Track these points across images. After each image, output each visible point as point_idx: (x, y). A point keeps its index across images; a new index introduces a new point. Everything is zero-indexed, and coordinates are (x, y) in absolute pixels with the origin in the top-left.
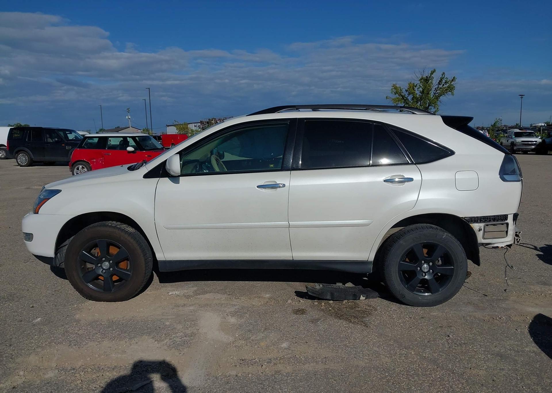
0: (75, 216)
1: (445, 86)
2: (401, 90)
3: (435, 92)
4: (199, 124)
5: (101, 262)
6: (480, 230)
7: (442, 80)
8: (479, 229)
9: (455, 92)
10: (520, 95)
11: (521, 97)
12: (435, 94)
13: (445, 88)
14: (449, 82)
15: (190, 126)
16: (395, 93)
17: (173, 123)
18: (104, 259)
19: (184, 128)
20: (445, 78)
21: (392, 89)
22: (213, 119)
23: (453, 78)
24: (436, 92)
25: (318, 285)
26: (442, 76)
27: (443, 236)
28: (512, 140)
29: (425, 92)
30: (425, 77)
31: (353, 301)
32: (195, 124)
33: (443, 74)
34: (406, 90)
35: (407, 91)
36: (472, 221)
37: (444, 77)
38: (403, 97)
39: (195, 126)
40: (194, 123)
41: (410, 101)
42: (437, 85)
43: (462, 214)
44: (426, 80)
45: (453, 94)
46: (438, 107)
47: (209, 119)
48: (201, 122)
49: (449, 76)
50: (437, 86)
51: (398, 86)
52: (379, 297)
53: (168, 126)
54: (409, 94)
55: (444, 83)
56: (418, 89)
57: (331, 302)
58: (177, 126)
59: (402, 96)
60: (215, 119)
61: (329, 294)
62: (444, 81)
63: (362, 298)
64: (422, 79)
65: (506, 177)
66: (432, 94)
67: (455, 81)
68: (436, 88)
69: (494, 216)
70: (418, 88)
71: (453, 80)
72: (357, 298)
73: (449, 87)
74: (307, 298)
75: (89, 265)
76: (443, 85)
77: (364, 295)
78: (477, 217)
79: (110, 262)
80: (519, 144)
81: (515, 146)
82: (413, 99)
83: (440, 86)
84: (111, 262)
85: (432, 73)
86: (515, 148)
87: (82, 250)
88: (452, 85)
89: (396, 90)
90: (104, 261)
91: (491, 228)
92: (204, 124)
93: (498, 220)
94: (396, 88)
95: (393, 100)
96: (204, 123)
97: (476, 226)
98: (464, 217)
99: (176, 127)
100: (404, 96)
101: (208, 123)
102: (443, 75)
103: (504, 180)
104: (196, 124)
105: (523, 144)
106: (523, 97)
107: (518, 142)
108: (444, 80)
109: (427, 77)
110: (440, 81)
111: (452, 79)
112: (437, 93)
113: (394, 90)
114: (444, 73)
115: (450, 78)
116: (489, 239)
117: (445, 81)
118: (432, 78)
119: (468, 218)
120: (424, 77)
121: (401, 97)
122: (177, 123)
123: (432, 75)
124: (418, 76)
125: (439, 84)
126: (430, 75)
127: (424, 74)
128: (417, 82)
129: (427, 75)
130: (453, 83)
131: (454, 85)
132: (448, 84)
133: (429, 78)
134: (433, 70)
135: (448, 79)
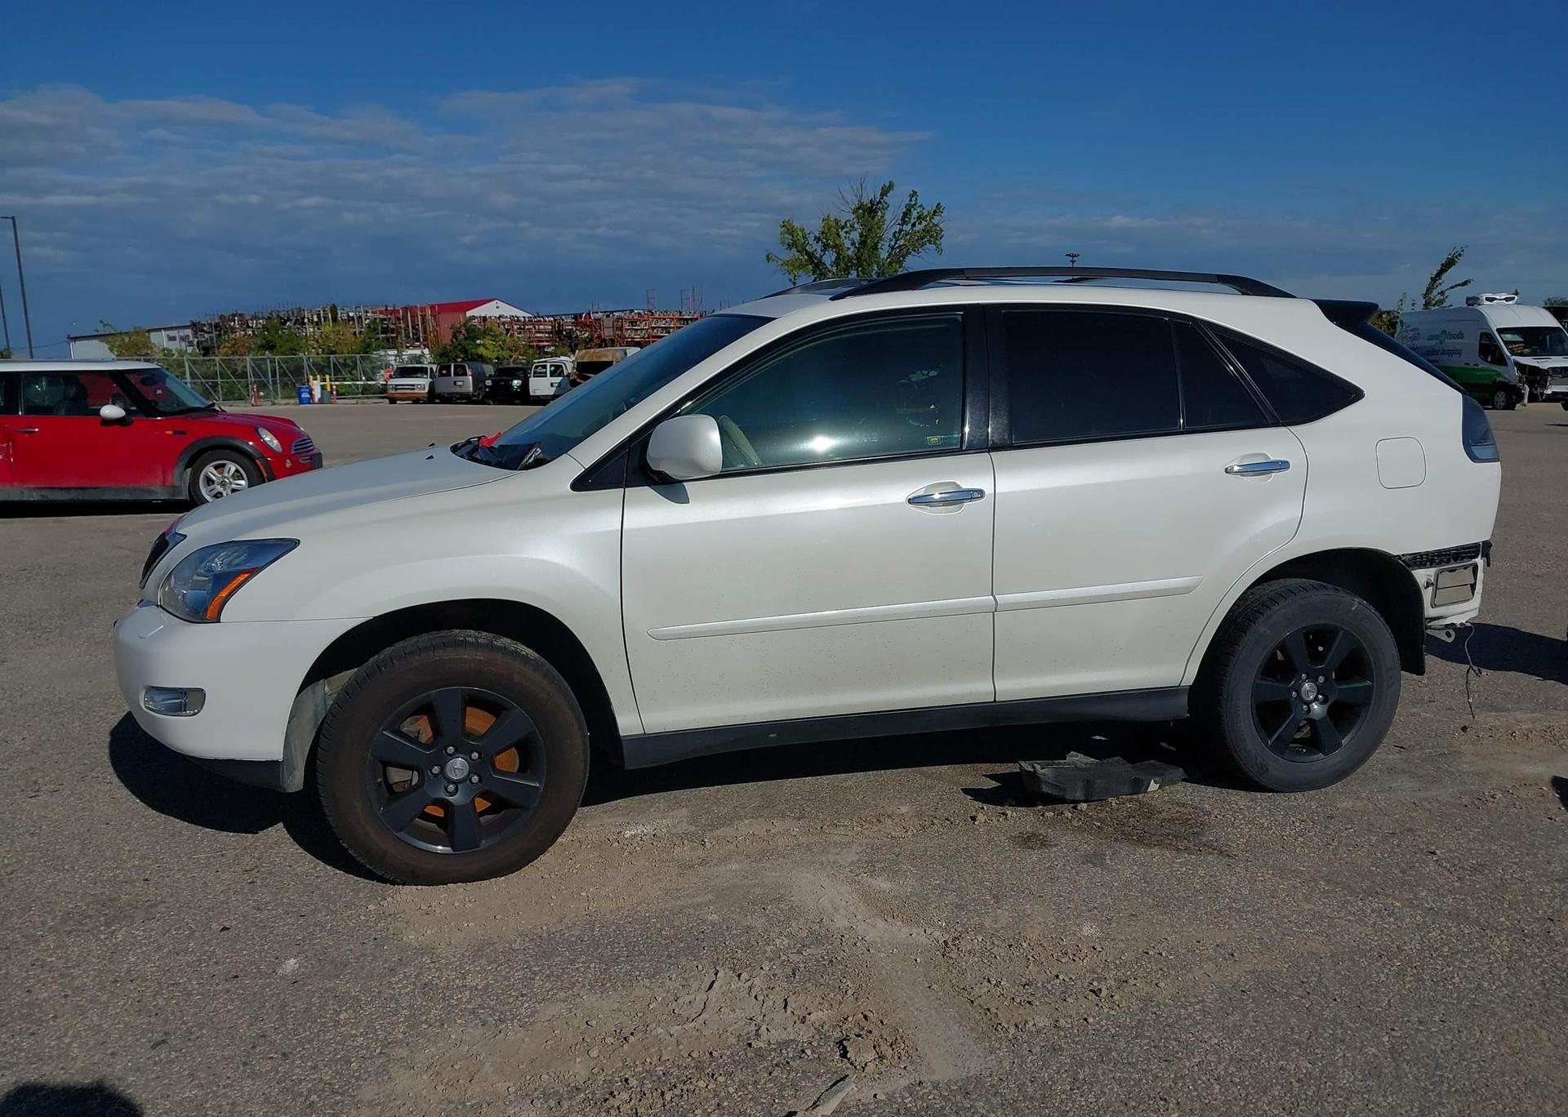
0: (364, 620)
1: (918, 227)
2: (804, 237)
3: (893, 243)
4: (189, 332)
5: (442, 760)
6: (1428, 585)
7: (911, 210)
8: (1427, 583)
9: (944, 242)
10: (1069, 255)
11: (1072, 258)
12: (893, 248)
13: (918, 232)
14: (926, 216)
15: (154, 337)
16: (789, 245)
17: (97, 331)
18: (451, 749)
19: (137, 345)
20: (918, 205)
21: (781, 234)
22: (234, 315)
24: (896, 243)
25: (1029, 764)
26: (911, 200)
27: (1352, 605)
29: (868, 245)
30: (868, 202)
31: (1130, 797)
32: (172, 333)
33: (913, 196)
34: (816, 237)
35: (818, 239)
36: (1415, 564)
37: (915, 204)
38: (811, 256)
39: (172, 339)
40: (165, 329)
41: (830, 267)
42: (899, 224)
43: (1397, 545)
44: (869, 212)
45: (939, 250)
47: (222, 317)
48: (196, 327)
50: (899, 226)
51: (796, 225)
52: (1184, 780)
53: (76, 339)
54: (826, 247)
55: (915, 219)
56: (848, 235)
57: (1084, 806)
58: (110, 338)
59: (807, 253)
60: (241, 315)
61: (1080, 784)
62: (915, 214)
63: (1153, 786)
64: (859, 208)
65: (1476, 450)
66: (886, 247)
67: (943, 214)
68: (896, 232)
69: (1457, 548)
70: (846, 233)
71: (935, 212)
72: (1143, 789)
73: (926, 231)
74: (1014, 804)
75: (397, 775)
76: (914, 225)
77: (1157, 779)
78: (1427, 554)
79: (473, 755)
82: (837, 262)
83: (907, 228)
84: (475, 755)
85: (884, 193)
87: (381, 729)
88: (936, 225)
89: (793, 238)
90: (452, 756)
91: (1446, 579)
92: (204, 331)
93: (1463, 558)
94: (790, 231)
95: (786, 263)
96: (205, 329)
97: (1421, 575)
98: (1400, 554)
99: (108, 342)
100: (813, 253)
101: (217, 326)
102: (914, 199)
103: (1474, 458)
104: (176, 331)
106: (1075, 258)
108: (916, 212)
109: (871, 201)
110: (905, 214)
111: (934, 208)
112: (898, 247)
113: (787, 235)
114: (915, 193)
115: (930, 207)
116: (1443, 605)
117: (918, 213)
118: (886, 206)
119: (1409, 557)
120: (866, 201)
121: (806, 257)
122: (108, 330)
123: (884, 198)
124: (849, 199)
125: (904, 222)
126: (878, 196)
127: (864, 195)
128: (847, 216)
129: (871, 197)
130: (936, 220)
131: (941, 226)
132: (924, 223)
133: (877, 204)
134: (888, 185)
135: (924, 209)
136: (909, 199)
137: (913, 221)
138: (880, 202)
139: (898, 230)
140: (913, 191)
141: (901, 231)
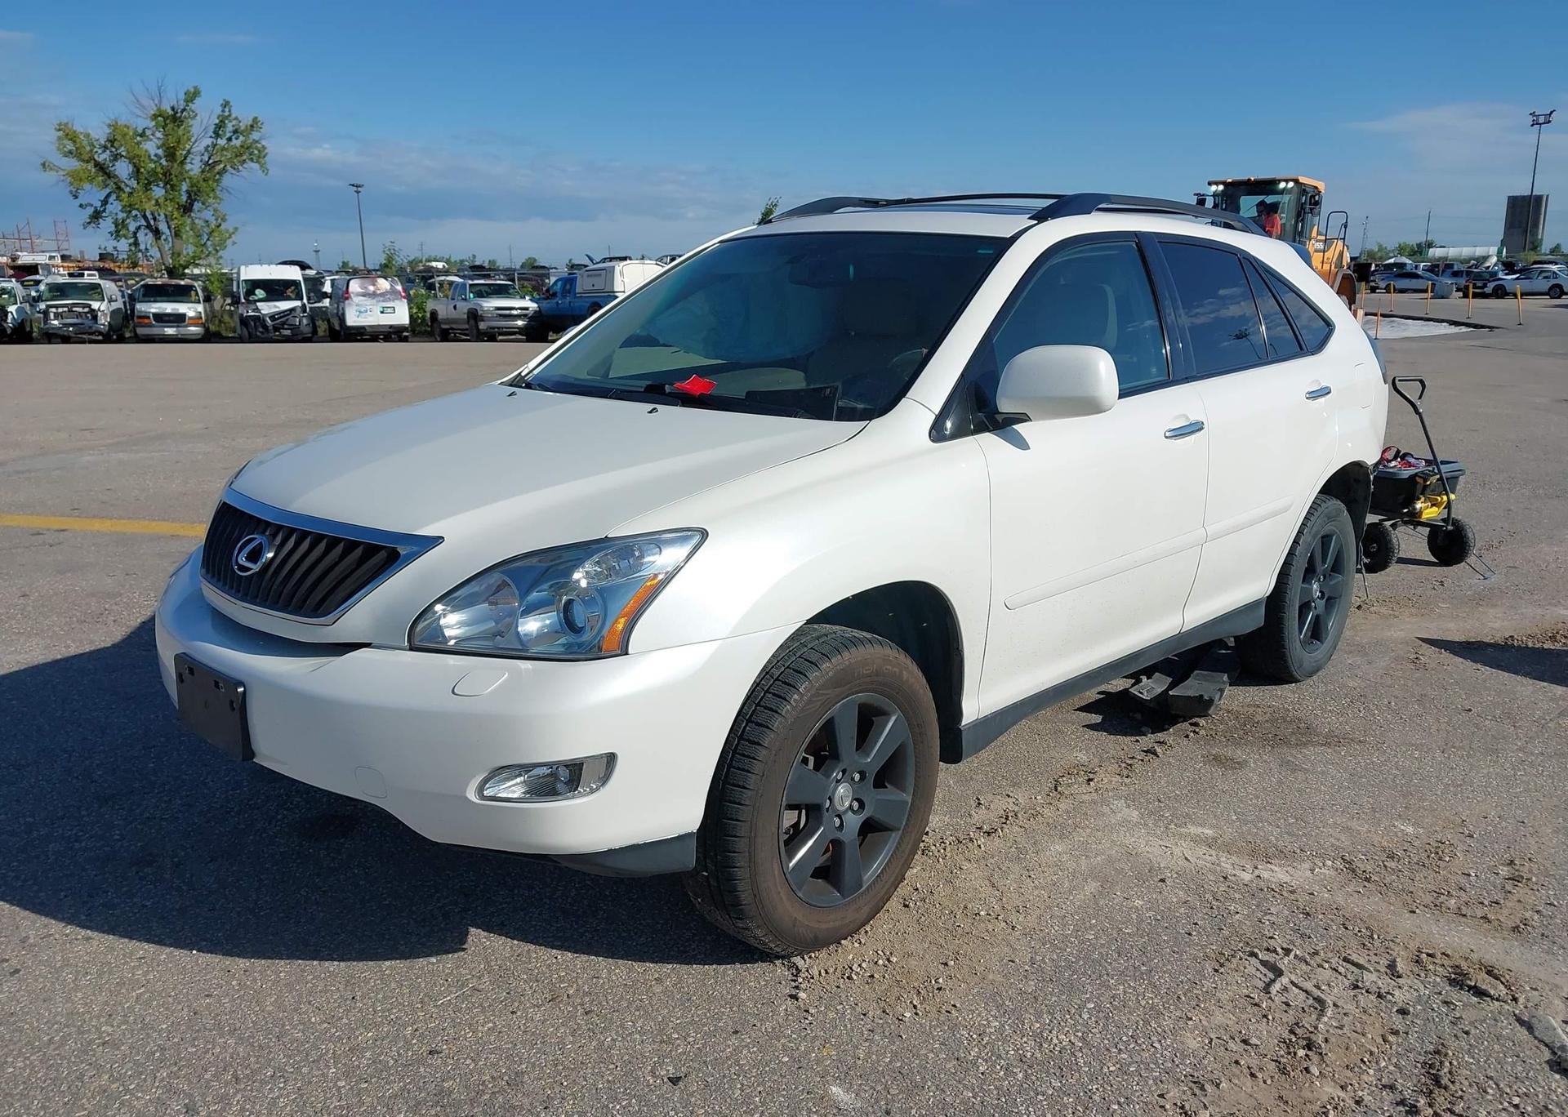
1: (235, 142)
2: (89, 144)
3: (205, 158)
7: (224, 122)
9: (269, 163)
11: (355, 189)
12: (205, 164)
13: (236, 147)
14: (243, 130)
16: (70, 153)
20: (232, 116)
21: (59, 138)
23: (253, 121)
24: (210, 158)
26: (223, 111)
28: (471, 306)
30: (168, 108)
33: (225, 107)
34: (102, 144)
35: (105, 147)
37: (229, 116)
38: (99, 166)
41: (124, 180)
42: (211, 137)
44: (173, 120)
45: (263, 170)
46: (216, 205)
49: (243, 114)
50: (212, 139)
51: (78, 128)
54: (118, 157)
55: (230, 132)
59: (95, 163)
62: (230, 127)
64: (159, 115)
66: (197, 162)
67: (261, 130)
68: (208, 146)
71: (253, 126)
73: (246, 147)
76: (230, 139)
80: (490, 315)
81: (483, 321)
82: (133, 175)
83: (222, 142)
85: (189, 99)
86: (482, 326)
88: (257, 142)
89: (75, 145)
94: (72, 137)
95: (67, 173)
100: (102, 163)
102: (227, 110)
105: (500, 315)
107: (486, 309)
108: (231, 124)
109: (173, 108)
110: (217, 124)
112: (213, 163)
113: (67, 141)
114: (227, 103)
115: (247, 120)
117: (233, 126)
118: (192, 114)
120: (166, 107)
121: (94, 167)
123: (190, 104)
124: (146, 102)
125: (217, 135)
126: (182, 104)
127: (164, 101)
128: (143, 123)
129: (174, 103)
130: (255, 136)
131: (264, 143)
132: (242, 138)
133: (182, 112)
134: (192, 90)
135: (240, 122)
136: (221, 109)
137: (228, 135)
138: (184, 110)
139: (210, 144)
140: (224, 100)
141: (214, 145)
